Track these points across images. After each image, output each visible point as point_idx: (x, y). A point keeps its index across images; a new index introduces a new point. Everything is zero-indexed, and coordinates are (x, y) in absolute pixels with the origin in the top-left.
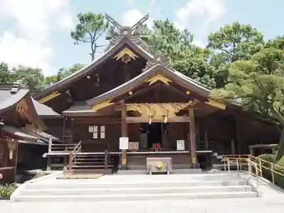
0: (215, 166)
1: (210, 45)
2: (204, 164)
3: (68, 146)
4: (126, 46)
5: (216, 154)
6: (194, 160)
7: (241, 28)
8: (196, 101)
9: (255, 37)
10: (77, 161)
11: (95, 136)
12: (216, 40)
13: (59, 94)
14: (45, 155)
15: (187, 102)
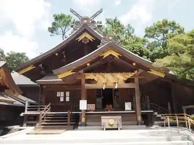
0: (156, 122)
1: (146, 36)
2: (147, 121)
3: (41, 107)
5: (156, 113)
6: (139, 118)
7: (168, 23)
8: (141, 71)
9: (179, 30)
10: (46, 119)
11: (62, 100)
12: (150, 32)
13: (34, 67)
14: (22, 115)
15: (133, 72)
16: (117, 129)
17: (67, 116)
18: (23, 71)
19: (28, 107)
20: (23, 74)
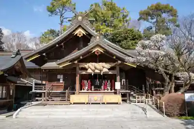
3: (45, 87)
4: (80, 26)
13: (39, 55)
16: (99, 104)
17: (65, 94)
19: (35, 87)
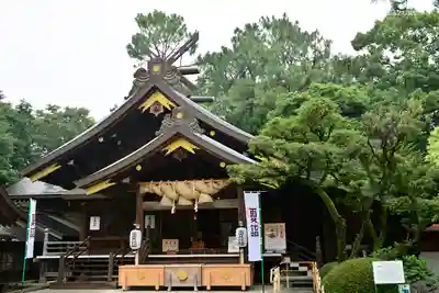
3: (72, 245)
4: (155, 89)
5: (288, 260)
13: (59, 167)
16: (191, 289)
17: (108, 263)
18: (41, 175)
19: (49, 246)
20: (42, 179)
